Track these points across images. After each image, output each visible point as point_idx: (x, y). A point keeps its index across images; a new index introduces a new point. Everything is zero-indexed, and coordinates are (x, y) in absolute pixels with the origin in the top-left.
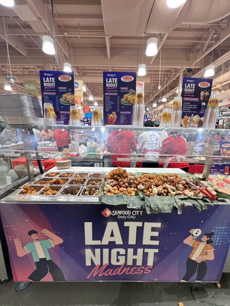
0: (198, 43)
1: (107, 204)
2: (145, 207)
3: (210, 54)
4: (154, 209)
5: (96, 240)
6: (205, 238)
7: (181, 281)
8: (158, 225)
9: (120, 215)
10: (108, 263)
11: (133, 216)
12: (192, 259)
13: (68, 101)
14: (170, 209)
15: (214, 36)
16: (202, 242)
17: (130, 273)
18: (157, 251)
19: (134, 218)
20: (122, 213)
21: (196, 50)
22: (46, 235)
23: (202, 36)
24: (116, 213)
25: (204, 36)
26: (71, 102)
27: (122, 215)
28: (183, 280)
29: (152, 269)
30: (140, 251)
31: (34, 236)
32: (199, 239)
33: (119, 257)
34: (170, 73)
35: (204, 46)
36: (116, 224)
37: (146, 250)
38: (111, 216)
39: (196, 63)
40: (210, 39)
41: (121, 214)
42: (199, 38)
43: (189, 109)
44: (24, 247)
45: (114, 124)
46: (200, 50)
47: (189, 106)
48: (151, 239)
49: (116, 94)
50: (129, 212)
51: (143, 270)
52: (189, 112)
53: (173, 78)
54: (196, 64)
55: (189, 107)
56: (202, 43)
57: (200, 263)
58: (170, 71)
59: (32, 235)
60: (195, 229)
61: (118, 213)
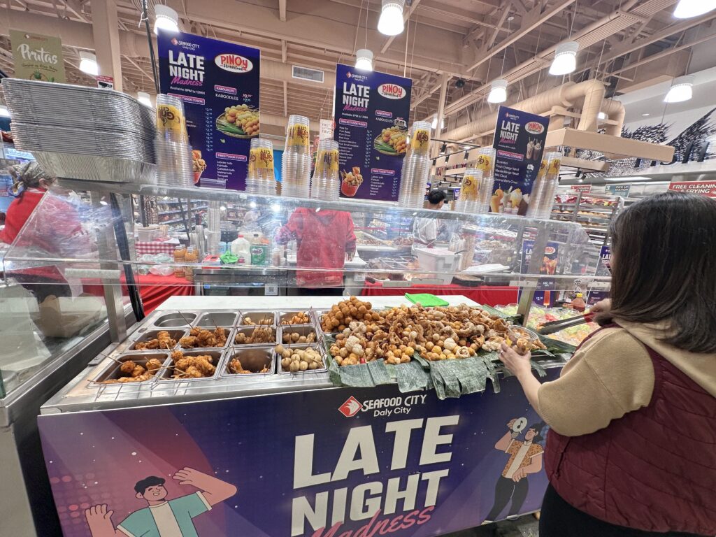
0: (479, 26)
1: (355, 386)
2: (433, 385)
3: (500, 55)
4: (451, 388)
5: (320, 473)
6: (532, 434)
7: (483, 524)
8: (453, 420)
9: (378, 409)
10: (342, 519)
11: (406, 407)
12: (506, 477)
13: (240, 127)
14: (481, 384)
15: (509, 19)
16: (525, 442)
17: (390, 530)
18: (445, 473)
19: (408, 411)
20: (383, 405)
21: (475, 40)
22: (189, 482)
23: (488, 13)
24: (370, 405)
25: (492, 14)
26: (248, 130)
27: (383, 409)
28: (486, 520)
29: (433, 511)
30: (413, 480)
31: (152, 493)
32: (521, 438)
33: (368, 502)
34: (418, 82)
35: (489, 35)
36: (368, 430)
37: (425, 476)
38: (360, 412)
39: (474, 69)
40: (501, 23)
41: (381, 407)
42: (482, 15)
43: (505, 174)
44: (119, 527)
45: (356, 197)
46: (483, 42)
47: (505, 170)
48: (437, 452)
49: (364, 124)
50: (399, 400)
51: (417, 518)
52: (506, 181)
53: (425, 92)
54: (473, 71)
55: (505, 172)
56: (488, 28)
57: (518, 481)
58: (420, 76)
59: (147, 489)
60: (518, 418)
61: (375, 404)
